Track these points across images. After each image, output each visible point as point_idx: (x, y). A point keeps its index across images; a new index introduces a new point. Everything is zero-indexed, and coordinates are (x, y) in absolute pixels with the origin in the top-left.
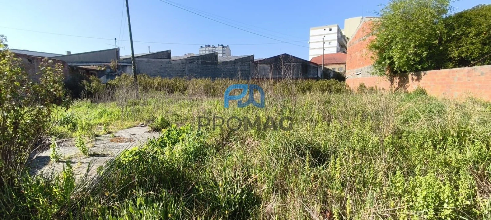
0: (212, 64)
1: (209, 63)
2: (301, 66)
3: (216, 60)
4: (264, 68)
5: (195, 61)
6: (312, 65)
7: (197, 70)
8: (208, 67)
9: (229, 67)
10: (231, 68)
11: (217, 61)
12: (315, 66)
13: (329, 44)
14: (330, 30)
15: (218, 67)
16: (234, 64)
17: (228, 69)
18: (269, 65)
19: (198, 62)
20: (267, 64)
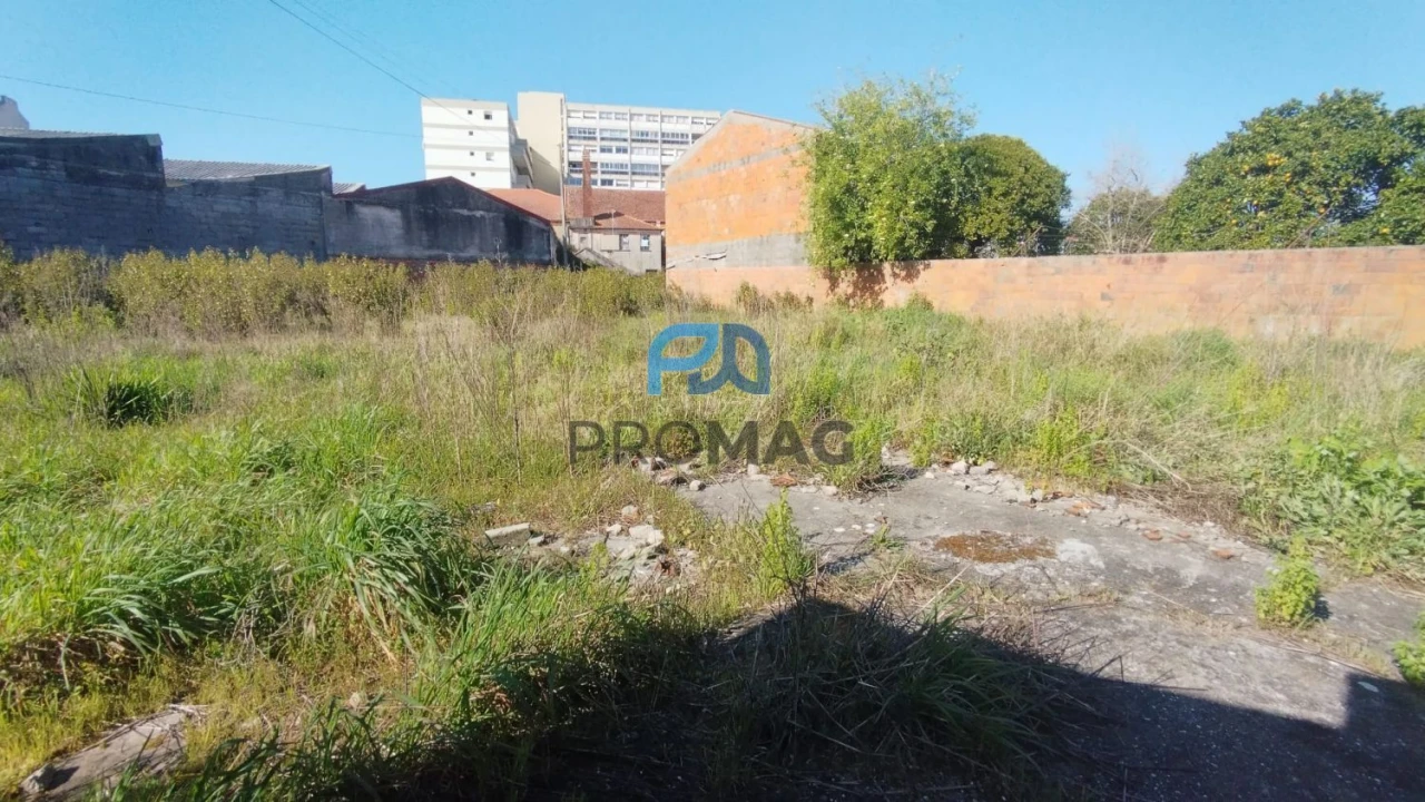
0: (135, 183)
1: (115, 179)
2: (502, 224)
3: (157, 171)
4: (379, 222)
5: (23, 164)
6: (532, 221)
7: (40, 206)
8: (113, 196)
9: (225, 205)
10: (238, 210)
11: (162, 172)
12: (542, 226)
13: (488, 159)
14: (488, 117)
15: (171, 202)
16: (250, 195)
17: (223, 213)
18: (398, 213)
19: (43, 167)
20: (390, 206)
